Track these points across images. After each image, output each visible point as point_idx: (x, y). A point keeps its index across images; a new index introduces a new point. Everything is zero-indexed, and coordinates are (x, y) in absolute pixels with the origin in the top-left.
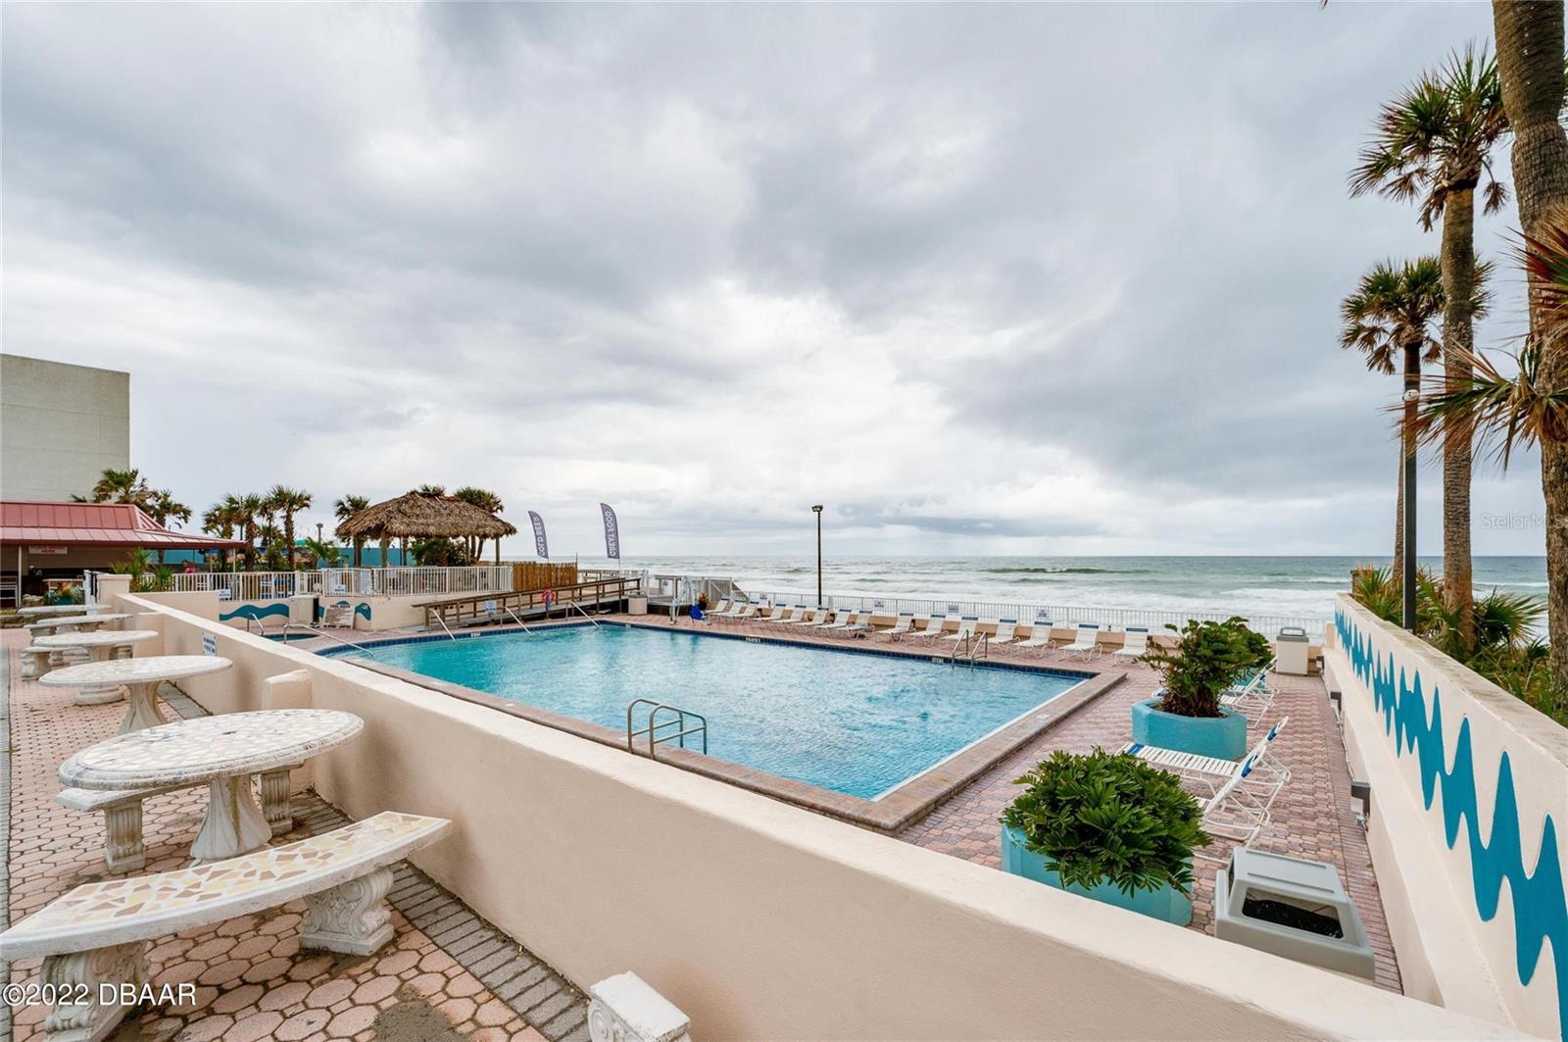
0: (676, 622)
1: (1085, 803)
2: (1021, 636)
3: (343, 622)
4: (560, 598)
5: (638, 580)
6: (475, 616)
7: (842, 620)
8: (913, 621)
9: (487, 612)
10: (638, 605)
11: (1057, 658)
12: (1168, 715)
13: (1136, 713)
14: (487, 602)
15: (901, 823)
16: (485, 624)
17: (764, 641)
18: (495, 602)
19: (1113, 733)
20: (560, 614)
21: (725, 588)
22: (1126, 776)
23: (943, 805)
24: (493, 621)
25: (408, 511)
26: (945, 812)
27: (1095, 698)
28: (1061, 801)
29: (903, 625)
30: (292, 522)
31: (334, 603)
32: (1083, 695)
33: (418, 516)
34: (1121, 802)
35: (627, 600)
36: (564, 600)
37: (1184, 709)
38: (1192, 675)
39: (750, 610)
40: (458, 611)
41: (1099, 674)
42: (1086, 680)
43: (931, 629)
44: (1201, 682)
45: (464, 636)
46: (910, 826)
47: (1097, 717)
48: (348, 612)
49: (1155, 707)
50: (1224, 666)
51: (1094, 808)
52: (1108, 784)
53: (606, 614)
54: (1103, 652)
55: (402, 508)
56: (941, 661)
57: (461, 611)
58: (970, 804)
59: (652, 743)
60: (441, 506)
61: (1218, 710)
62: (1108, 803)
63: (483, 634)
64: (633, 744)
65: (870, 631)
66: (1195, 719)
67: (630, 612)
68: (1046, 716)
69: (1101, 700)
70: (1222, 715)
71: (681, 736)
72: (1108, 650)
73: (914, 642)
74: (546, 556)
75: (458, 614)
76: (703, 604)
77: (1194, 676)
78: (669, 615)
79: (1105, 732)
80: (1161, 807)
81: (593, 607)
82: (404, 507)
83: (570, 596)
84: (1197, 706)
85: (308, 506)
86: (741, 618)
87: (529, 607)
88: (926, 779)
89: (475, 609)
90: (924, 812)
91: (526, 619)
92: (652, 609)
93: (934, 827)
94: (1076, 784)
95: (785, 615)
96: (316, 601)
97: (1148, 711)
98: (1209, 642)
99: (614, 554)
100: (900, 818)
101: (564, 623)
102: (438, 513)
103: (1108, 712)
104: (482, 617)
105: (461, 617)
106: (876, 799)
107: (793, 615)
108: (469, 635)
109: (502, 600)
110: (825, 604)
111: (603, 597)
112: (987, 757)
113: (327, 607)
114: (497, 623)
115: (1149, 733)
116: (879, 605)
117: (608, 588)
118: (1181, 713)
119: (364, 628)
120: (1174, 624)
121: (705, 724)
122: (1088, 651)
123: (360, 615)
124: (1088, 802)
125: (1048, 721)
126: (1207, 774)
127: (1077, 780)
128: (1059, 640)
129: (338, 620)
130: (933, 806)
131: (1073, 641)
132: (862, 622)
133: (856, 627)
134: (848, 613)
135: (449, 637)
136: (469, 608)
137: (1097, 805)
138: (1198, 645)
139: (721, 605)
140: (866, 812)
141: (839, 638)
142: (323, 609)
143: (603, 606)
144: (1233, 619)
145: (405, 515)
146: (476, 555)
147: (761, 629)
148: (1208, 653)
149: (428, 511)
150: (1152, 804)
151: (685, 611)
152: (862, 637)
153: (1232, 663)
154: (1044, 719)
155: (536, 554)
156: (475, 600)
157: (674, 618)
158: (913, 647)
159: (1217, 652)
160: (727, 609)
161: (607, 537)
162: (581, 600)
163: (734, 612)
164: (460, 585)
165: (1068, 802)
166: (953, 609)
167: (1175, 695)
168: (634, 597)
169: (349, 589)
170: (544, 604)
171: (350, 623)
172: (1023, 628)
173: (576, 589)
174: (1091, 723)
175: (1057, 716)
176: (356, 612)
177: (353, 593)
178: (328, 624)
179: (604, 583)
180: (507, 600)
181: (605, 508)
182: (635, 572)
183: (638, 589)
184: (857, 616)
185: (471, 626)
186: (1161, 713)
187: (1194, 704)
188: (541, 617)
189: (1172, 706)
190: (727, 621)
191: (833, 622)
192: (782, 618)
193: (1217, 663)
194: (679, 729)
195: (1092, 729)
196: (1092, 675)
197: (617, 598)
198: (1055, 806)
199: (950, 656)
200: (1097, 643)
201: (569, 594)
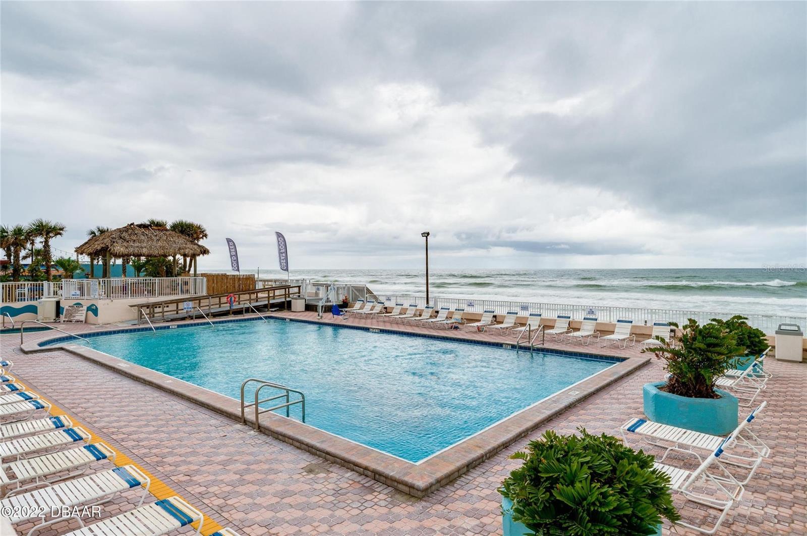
0: (322, 317)
1: (561, 480)
2: (573, 327)
3: (77, 318)
4: (241, 299)
5: (299, 287)
6: (177, 313)
7: (443, 315)
8: (495, 317)
9: (185, 311)
10: (298, 305)
11: (599, 345)
12: (670, 395)
13: (646, 393)
14: (185, 303)
15: (431, 485)
16: (183, 319)
17: (383, 331)
18: (190, 303)
19: (630, 408)
20: (239, 312)
21: (361, 293)
22: (600, 457)
23: (474, 468)
24: (189, 316)
25: (127, 237)
26: (475, 473)
27: (622, 378)
28: (543, 477)
29: (487, 319)
30: (49, 246)
31: (72, 305)
32: (610, 376)
33: (134, 241)
34: (592, 481)
35: (290, 301)
36: (245, 301)
37: (684, 391)
38: (688, 364)
39: (378, 308)
40: (163, 309)
41: (628, 358)
42: (618, 363)
43: (508, 323)
44: (697, 369)
45: (165, 328)
46: (442, 487)
47: (619, 394)
48: (82, 311)
49: (660, 388)
50: (715, 357)
51: (567, 486)
52: (582, 464)
53: (275, 311)
54: (636, 341)
55: (122, 236)
56: (509, 347)
57: (166, 309)
58: (497, 468)
59: (257, 413)
60: (153, 234)
61: (713, 392)
62: (581, 482)
63: (179, 326)
64: (245, 414)
65: (462, 324)
66: (693, 400)
67: (293, 309)
68: (577, 393)
69: (625, 380)
70: (717, 396)
71: (288, 406)
72: (640, 339)
73: (493, 333)
74: (238, 270)
75: (163, 312)
76: (345, 304)
77: (691, 365)
78: (317, 312)
79: (622, 406)
80: (629, 486)
81: (265, 306)
82: (124, 234)
83: (248, 298)
84: (695, 388)
85: (60, 234)
86: (371, 314)
87: (218, 306)
88: (465, 445)
89: (177, 308)
90: (456, 474)
91: (215, 315)
92: (309, 308)
93: (462, 487)
94: (556, 462)
95: (402, 312)
96: (58, 303)
97: (654, 391)
98: (703, 337)
99: (286, 269)
100: (432, 480)
101: (243, 318)
102: (150, 239)
103: (630, 390)
104: (183, 313)
105: (165, 314)
106: (418, 463)
107: (408, 312)
108: (168, 327)
109: (198, 301)
110: (431, 304)
111: (274, 299)
112: (520, 427)
113: (66, 307)
114: (191, 318)
115: (655, 409)
116: (471, 305)
117: (277, 292)
118: (681, 394)
119: (92, 322)
120: (674, 321)
121: (303, 398)
122: (624, 340)
123: (90, 312)
124: (564, 480)
125: (577, 397)
126: (695, 447)
127: (558, 460)
128: (603, 331)
129: (74, 316)
130: (465, 469)
131: (613, 332)
132: (457, 316)
133: (453, 321)
134: (447, 311)
135: (151, 329)
136: (173, 307)
137: (572, 483)
138: (694, 339)
139: (358, 305)
140: (406, 474)
141: (439, 329)
142: (64, 308)
143: (273, 306)
144: (735, 317)
145: (125, 240)
146: (187, 269)
147: (384, 322)
148: (702, 346)
149: (143, 238)
150: (620, 482)
151: (328, 309)
152: (456, 328)
153: (722, 354)
154: (575, 395)
155: (231, 268)
156: (177, 302)
157: (321, 314)
158: (492, 337)
159: (709, 345)
160: (361, 308)
161: (280, 256)
162: (257, 301)
163: (367, 309)
164: (168, 290)
165: (548, 478)
166: (524, 308)
167: (677, 379)
168: (296, 299)
169: (82, 294)
170: (228, 305)
171: (83, 318)
172: (576, 322)
173: (254, 293)
174: (614, 398)
175: (585, 393)
176: (87, 311)
177: (86, 297)
178: (66, 320)
179: (274, 289)
180: (201, 301)
181: (279, 235)
182: (297, 281)
183: (299, 293)
184: (453, 312)
185: (172, 320)
186: (665, 394)
187: (692, 387)
188: (226, 313)
189: (675, 388)
190: (360, 316)
191: (436, 317)
192: (400, 314)
193: (709, 354)
194: (286, 401)
195: (612, 404)
196: (623, 359)
197: (283, 300)
198: (536, 481)
199: (516, 343)
200: (632, 334)
201: (247, 297)
